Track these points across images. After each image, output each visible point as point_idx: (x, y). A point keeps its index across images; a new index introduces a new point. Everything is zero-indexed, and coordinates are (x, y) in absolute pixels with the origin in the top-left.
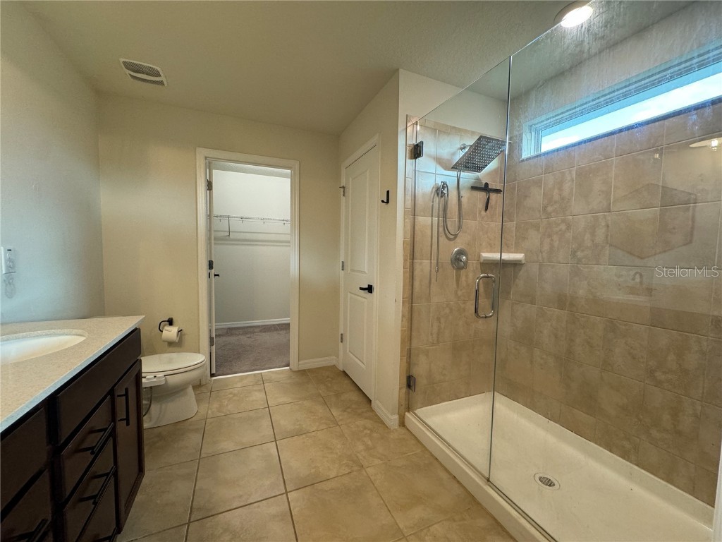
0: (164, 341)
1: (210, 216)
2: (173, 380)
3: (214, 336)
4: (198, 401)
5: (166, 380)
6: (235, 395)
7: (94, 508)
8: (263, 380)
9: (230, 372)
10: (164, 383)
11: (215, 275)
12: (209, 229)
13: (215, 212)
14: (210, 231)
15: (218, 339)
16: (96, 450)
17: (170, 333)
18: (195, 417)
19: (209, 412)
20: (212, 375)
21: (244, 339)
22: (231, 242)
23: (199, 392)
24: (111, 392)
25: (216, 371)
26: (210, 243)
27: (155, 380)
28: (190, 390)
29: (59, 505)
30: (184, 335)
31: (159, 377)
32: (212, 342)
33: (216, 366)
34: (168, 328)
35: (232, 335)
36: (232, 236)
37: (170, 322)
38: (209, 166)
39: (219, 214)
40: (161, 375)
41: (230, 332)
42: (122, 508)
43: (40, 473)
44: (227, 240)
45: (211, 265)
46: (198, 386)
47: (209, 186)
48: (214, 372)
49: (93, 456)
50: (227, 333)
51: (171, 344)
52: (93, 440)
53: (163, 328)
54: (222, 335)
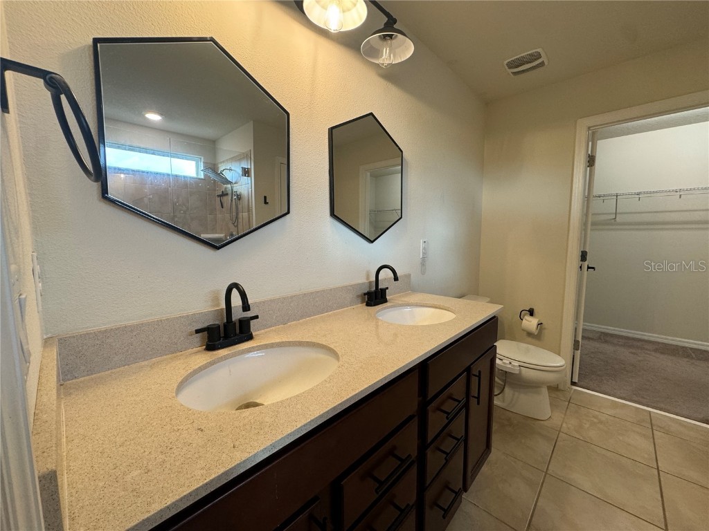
0: (523, 330)
1: (588, 197)
2: (528, 374)
3: (580, 339)
4: (553, 405)
5: (520, 370)
6: (601, 422)
7: (445, 464)
8: (651, 422)
9: (598, 389)
10: (517, 372)
11: (589, 268)
12: (586, 214)
13: (596, 192)
14: (587, 215)
15: (586, 342)
16: (450, 416)
17: (530, 323)
18: (547, 422)
19: (564, 425)
20: (573, 383)
21: (624, 353)
22: (617, 227)
23: (553, 395)
24: (468, 370)
25: (579, 380)
26: (585, 230)
27: (510, 366)
28: (545, 391)
29: (423, 446)
30: (545, 329)
31: (514, 366)
32: (576, 345)
33: (579, 374)
34: (528, 318)
35: (606, 342)
36: (618, 219)
37: (531, 312)
38: (593, 138)
39: (602, 194)
40: (516, 364)
41: (604, 337)
42: (469, 474)
43: (410, 418)
44: (611, 224)
45: (584, 256)
46: (554, 389)
47: (591, 161)
48: (576, 379)
49: (447, 421)
50: (600, 338)
51: (530, 334)
52: (449, 406)
53: (524, 316)
54: (592, 339)
